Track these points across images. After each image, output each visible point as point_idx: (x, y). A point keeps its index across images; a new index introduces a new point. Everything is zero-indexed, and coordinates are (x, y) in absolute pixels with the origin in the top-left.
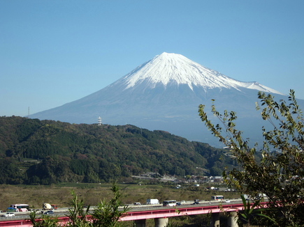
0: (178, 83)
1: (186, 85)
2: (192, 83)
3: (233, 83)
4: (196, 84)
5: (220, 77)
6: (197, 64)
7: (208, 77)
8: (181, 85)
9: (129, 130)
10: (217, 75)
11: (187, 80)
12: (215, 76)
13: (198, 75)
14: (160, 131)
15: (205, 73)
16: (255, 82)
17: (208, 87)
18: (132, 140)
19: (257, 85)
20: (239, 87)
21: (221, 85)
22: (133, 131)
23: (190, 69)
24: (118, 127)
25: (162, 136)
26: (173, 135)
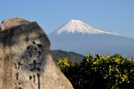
0: (79, 32)
1: (82, 33)
2: (84, 32)
3: (101, 31)
4: (86, 32)
5: (95, 29)
6: (86, 24)
7: (91, 29)
8: (80, 33)
9: (59, 52)
10: (94, 29)
11: (82, 31)
12: (93, 29)
13: (86, 29)
14: (72, 52)
15: (89, 28)
16: (110, 31)
17: (91, 34)
18: (61, 56)
19: (111, 32)
20: (103, 33)
21: (96, 32)
22: (61, 52)
23: (83, 26)
24: (54, 51)
25: (72, 54)
26: (77, 54)
